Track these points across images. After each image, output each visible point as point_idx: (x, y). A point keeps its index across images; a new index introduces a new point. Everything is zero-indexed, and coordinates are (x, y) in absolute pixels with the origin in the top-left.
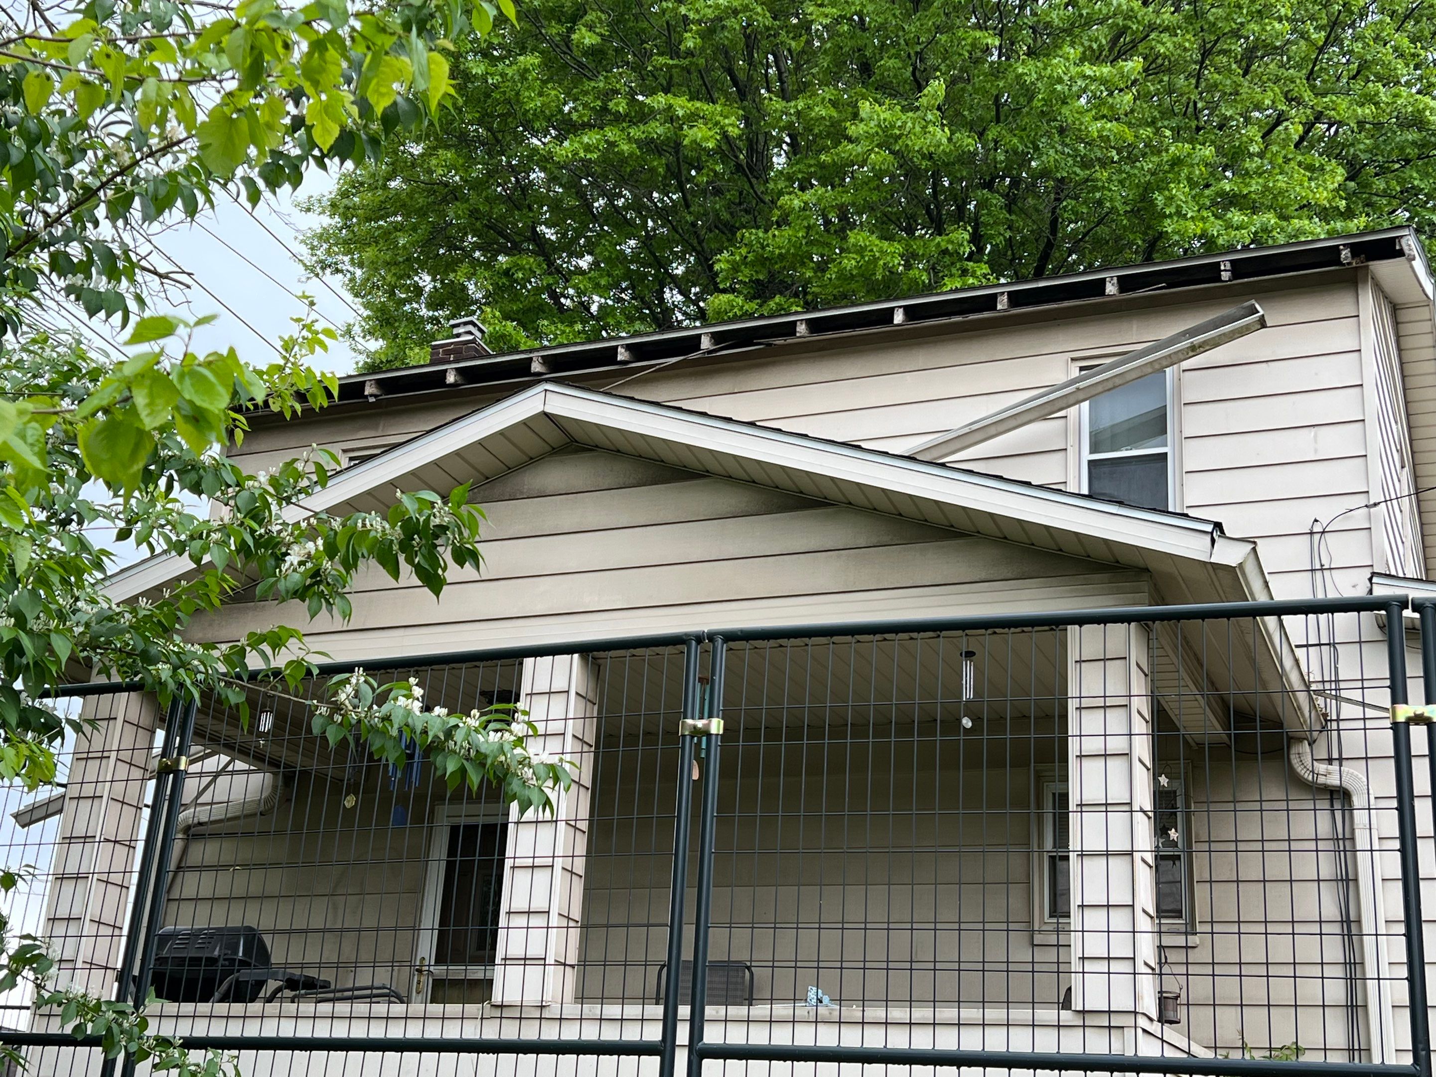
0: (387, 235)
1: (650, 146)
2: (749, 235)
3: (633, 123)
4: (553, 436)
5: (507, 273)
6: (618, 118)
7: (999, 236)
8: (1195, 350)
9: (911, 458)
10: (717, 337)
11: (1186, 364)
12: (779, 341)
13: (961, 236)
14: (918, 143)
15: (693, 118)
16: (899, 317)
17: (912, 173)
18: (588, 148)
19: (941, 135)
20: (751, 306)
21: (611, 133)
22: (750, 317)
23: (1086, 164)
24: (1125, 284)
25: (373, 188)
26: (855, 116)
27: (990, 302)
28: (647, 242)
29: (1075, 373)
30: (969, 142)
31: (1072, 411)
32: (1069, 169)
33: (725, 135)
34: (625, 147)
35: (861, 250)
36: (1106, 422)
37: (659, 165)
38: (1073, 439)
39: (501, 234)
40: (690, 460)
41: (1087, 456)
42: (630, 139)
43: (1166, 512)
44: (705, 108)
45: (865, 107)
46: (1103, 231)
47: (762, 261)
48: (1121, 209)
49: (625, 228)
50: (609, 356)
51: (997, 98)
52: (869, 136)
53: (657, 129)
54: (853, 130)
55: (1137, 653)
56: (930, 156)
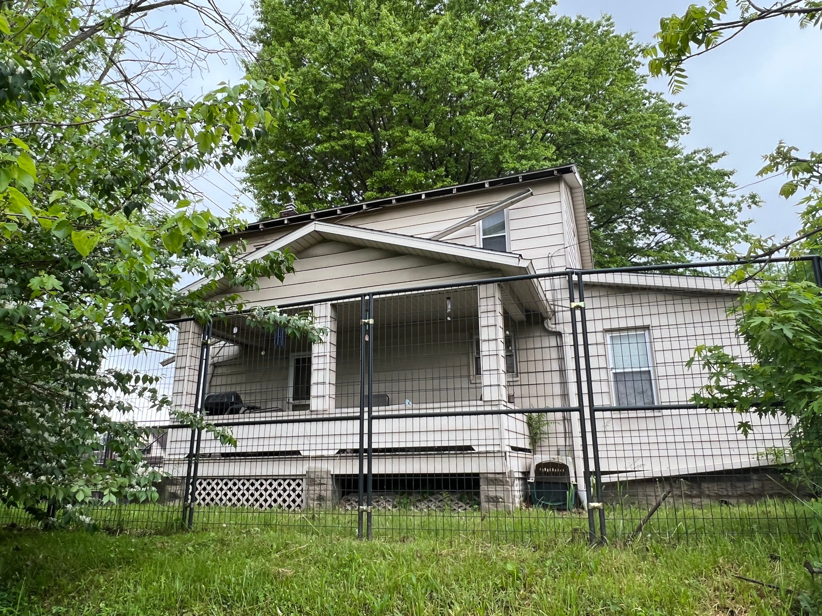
0: (264, 179)
1: (345, 147)
2: (377, 173)
3: (339, 140)
4: (319, 238)
5: (302, 189)
6: (334, 138)
7: (453, 170)
8: (512, 203)
9: (429, 239)
10: (368, 205)
11: (510, 208)
12: (387, 206)
13: (442, 170)
14: (427, 143)
15: (358, 137)
16: (423, 197)
17: (426, 153)
18: (326, 148)
19: (434, 140)
20: (379, 195)
21: (333, 144)
22: (379, 199)
23: (478, 148)
24: (491, 184)
25: (259, 164)
26: (408, 135)
27: (451, 191)
28: (346, 177)
29: (477, 212)
30: (443, 142)
31: (477, 223)
32: (473, 150)
33: (368, 142)
34: (337, 148)
35: (411, 176)
36: (487, 226)
37: (348, 153)
38: (477, 232)
39: (299, 177)
40: (361, 243)
41: (482, 237)
42: (338, 145)
43: (505, 252)
44: (361, 134)
45: (410, 132)
46: (485, 169)
47: (381, 181)
48: (490, 161)
49: (338, 173)
50: (335, 213)
51: (451, 128)
52: (412, 141)
53: (347, 142)
54: (407, 139)
55: (498, 295)
56: (431, 147)
